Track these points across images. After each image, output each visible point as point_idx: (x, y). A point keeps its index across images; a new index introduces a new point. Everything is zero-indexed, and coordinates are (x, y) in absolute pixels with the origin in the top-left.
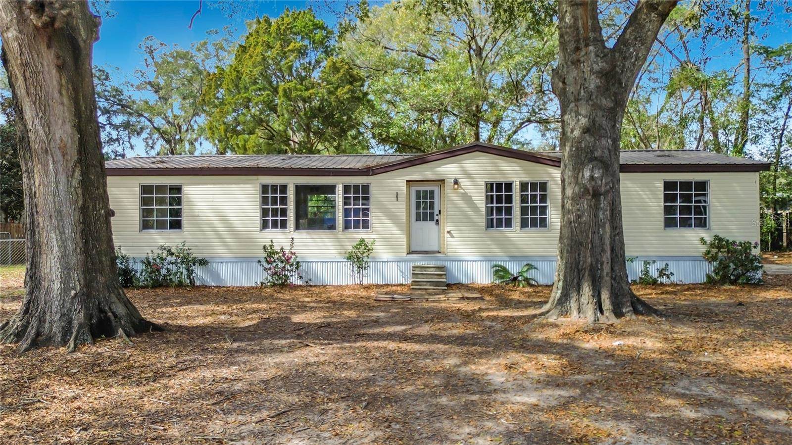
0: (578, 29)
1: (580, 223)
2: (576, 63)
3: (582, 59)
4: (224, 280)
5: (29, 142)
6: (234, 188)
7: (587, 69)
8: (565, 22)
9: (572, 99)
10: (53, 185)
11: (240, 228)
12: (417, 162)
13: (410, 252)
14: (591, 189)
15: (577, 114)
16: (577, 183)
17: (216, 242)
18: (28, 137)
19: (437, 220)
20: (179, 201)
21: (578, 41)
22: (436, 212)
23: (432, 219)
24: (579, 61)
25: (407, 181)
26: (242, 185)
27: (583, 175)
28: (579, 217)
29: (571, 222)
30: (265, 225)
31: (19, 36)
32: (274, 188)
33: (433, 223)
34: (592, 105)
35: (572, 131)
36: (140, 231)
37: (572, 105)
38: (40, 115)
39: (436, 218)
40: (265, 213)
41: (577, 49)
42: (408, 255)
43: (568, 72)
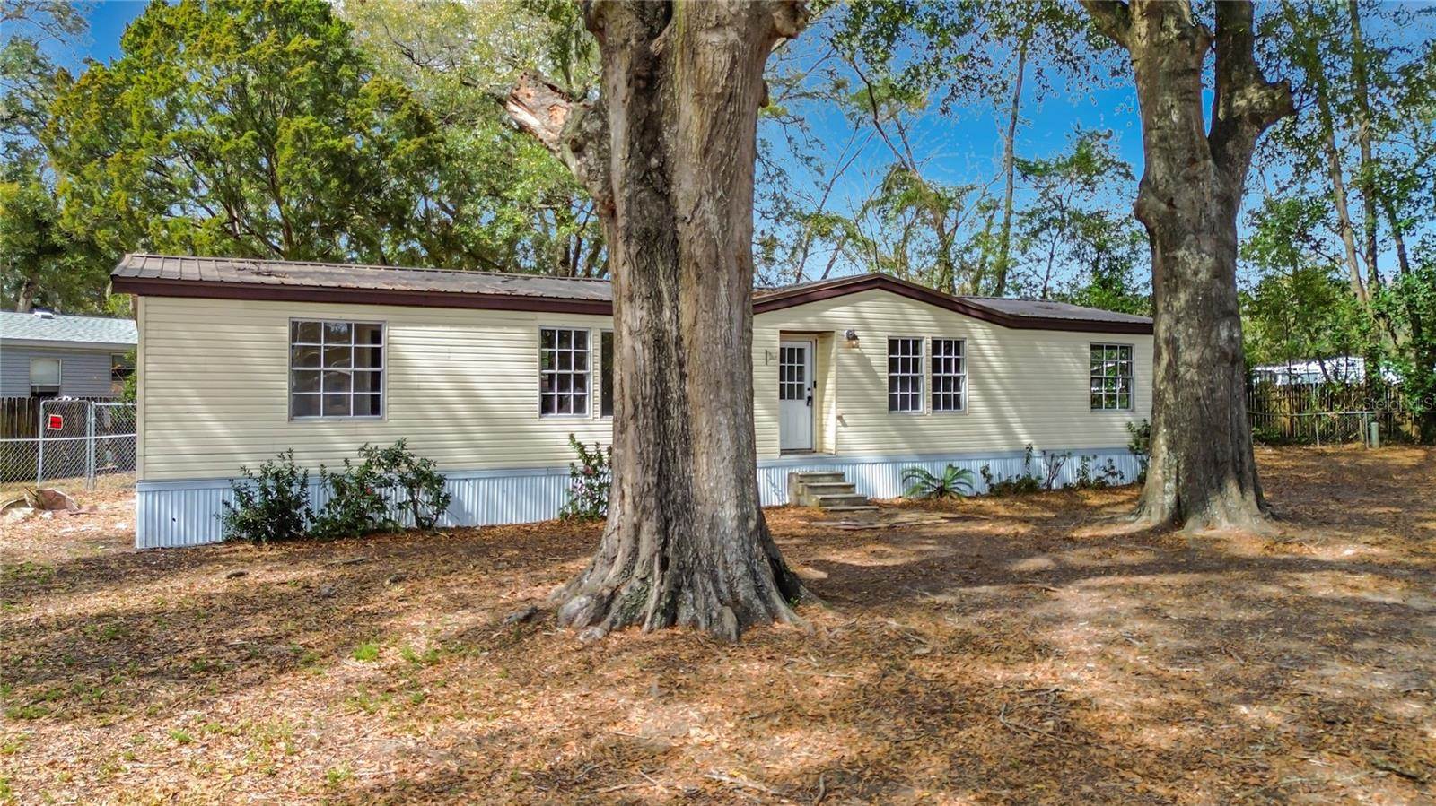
0: (1192, 134)
1: (1213, 400)
2: (1192, 180)
3: (1201, 176)
4: (472, 514)
5: (676, 242)
6: (490, 334)
7: (1207, 190)
8: (1171, 121)
9: (1190, 228)
10: (725, 326)
11: (500, 411)
12: (798, 300)
13: (784, 452)
14: (1230, 354)
15: (1200, 251)
16: (1207, 345)
17: (452, 440)
18: (675, 232)
19: (810, 399)
20: (376, 358)
21: (1193, 150)
22: (807, 383)
23: (800, 397)
24: (1196, 177)
25: (781, 332)
26: (505, 330)
27: (1219, 334)
28: (1212, 391)
29: (1198, 399)
30: (546, 407)
31: (741, 43)
32: (564, 336)
33: (803, 403)
34: (1217, 240)
35: (1196, 273)
36: (291, 419)
37: (1190, 237)
38: (719, 193)
39: (807, 394)
40: (547, 383)
41: (1193, 161)
42: (784, 457)
43: (1178, 191)
